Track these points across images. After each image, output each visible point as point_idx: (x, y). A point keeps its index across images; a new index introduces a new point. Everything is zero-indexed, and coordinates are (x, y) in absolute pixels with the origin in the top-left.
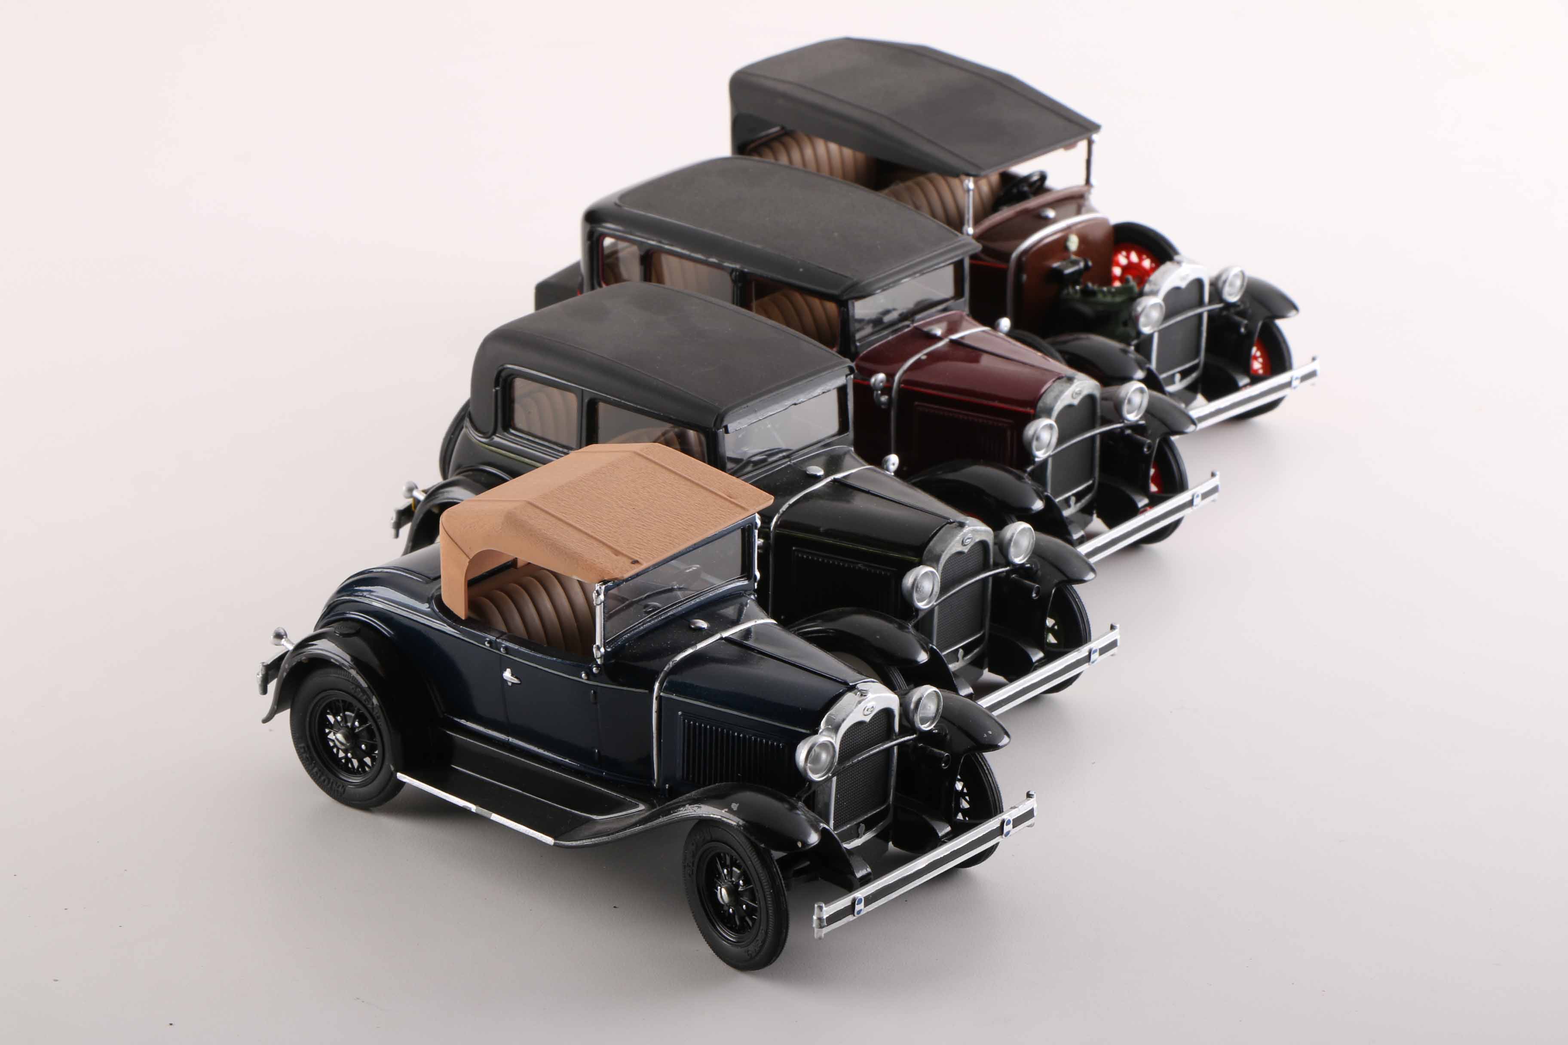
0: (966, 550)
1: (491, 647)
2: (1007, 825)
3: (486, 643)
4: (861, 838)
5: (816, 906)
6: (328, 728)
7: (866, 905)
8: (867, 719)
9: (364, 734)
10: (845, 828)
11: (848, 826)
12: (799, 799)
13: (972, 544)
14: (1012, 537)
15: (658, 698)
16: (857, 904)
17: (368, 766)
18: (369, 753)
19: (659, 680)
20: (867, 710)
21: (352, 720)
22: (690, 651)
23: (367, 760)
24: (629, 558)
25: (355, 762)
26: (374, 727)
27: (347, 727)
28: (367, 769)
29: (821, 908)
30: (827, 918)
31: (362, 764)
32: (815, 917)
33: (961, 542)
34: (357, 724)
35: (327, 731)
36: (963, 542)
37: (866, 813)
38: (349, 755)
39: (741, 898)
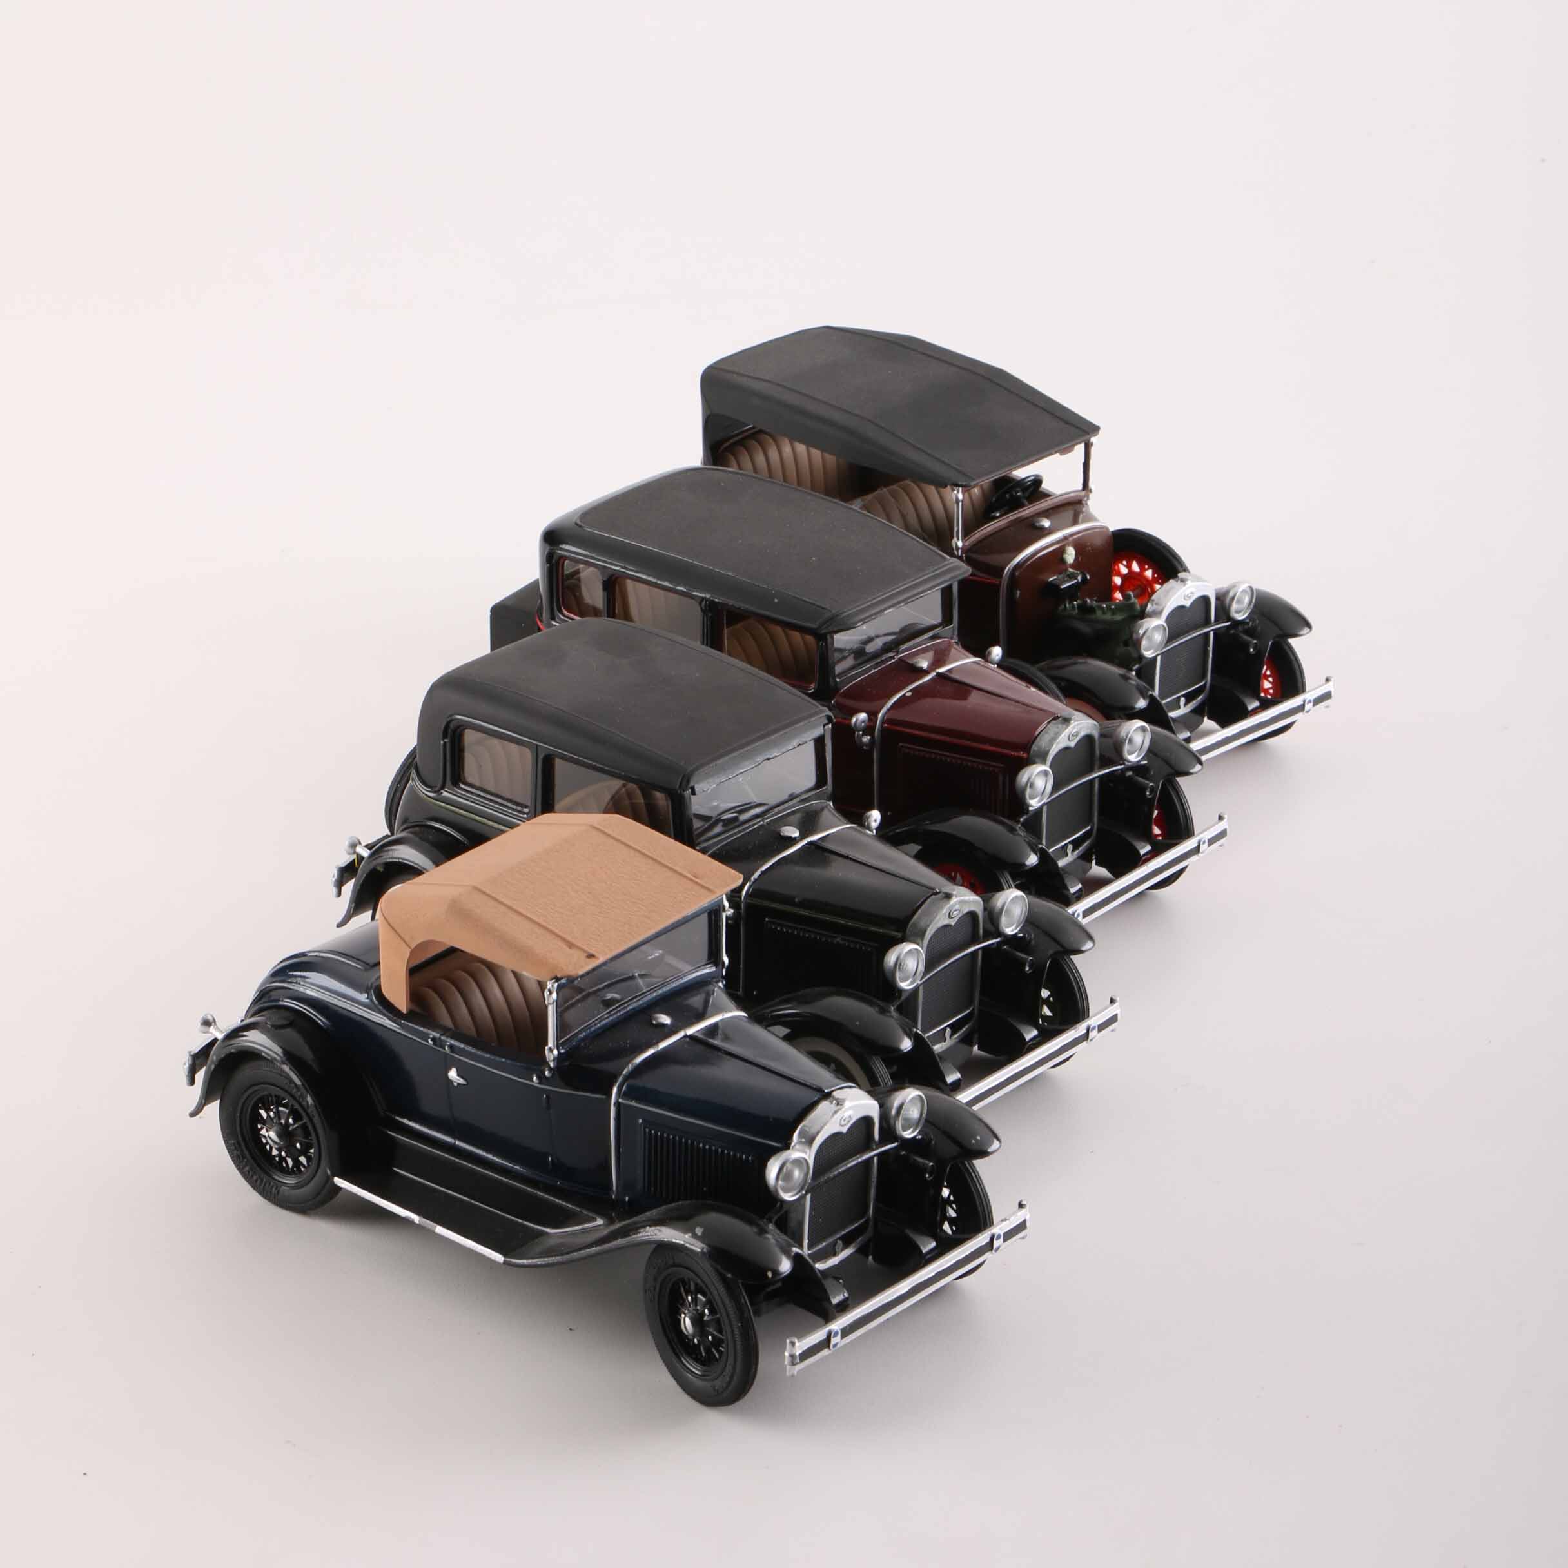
0: (953, 924)
1: (434, 1044)
2: (997, 1239)
3: (429, 1040)
4: (838, 1255)
5: (788, 1341)
6: (260, 1123)
7: (842, 1337)
8: (844, 1130)
9: (299, 1131)
10: (820, 1246)
11: (824, 1244)
12: (770, 1220)
13: (960, 915)
14: (1003, 906)
15: (617, 1104)
16: (834, 1337)
17: (304, 1166)
18: (304, 1152)
19: (618, 1084)
20: (844, 1120)
21: (286, 1115)
22: (651, 1052)
23: (303, 1159)
24: (584, 951)
25: (290, 1162)
26: (309, 1124)
27: (281, 1124)
28: (303, 1169)
29: (793, 1344)
30: (800, 1355)
31: (297, 1163)
32: (787, 1354)
33: (947, 914)
34: (291, 1121)
35: (259, 1126)
36: (950, 913)
37: (843, 1228)
38: (283, 1154)
39: (707, 1329)
